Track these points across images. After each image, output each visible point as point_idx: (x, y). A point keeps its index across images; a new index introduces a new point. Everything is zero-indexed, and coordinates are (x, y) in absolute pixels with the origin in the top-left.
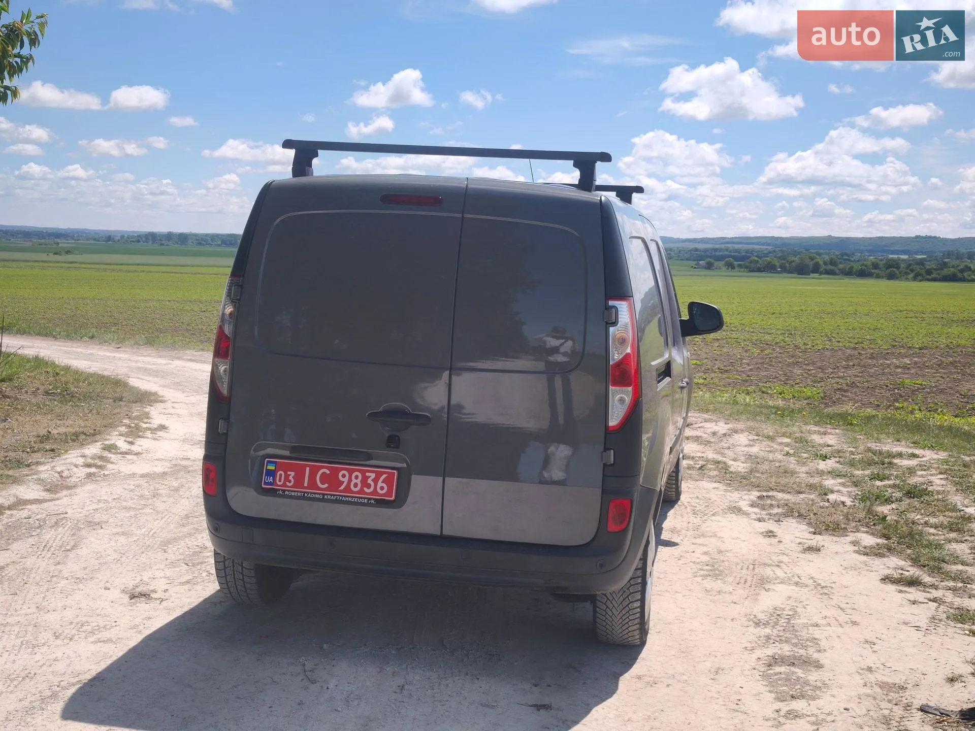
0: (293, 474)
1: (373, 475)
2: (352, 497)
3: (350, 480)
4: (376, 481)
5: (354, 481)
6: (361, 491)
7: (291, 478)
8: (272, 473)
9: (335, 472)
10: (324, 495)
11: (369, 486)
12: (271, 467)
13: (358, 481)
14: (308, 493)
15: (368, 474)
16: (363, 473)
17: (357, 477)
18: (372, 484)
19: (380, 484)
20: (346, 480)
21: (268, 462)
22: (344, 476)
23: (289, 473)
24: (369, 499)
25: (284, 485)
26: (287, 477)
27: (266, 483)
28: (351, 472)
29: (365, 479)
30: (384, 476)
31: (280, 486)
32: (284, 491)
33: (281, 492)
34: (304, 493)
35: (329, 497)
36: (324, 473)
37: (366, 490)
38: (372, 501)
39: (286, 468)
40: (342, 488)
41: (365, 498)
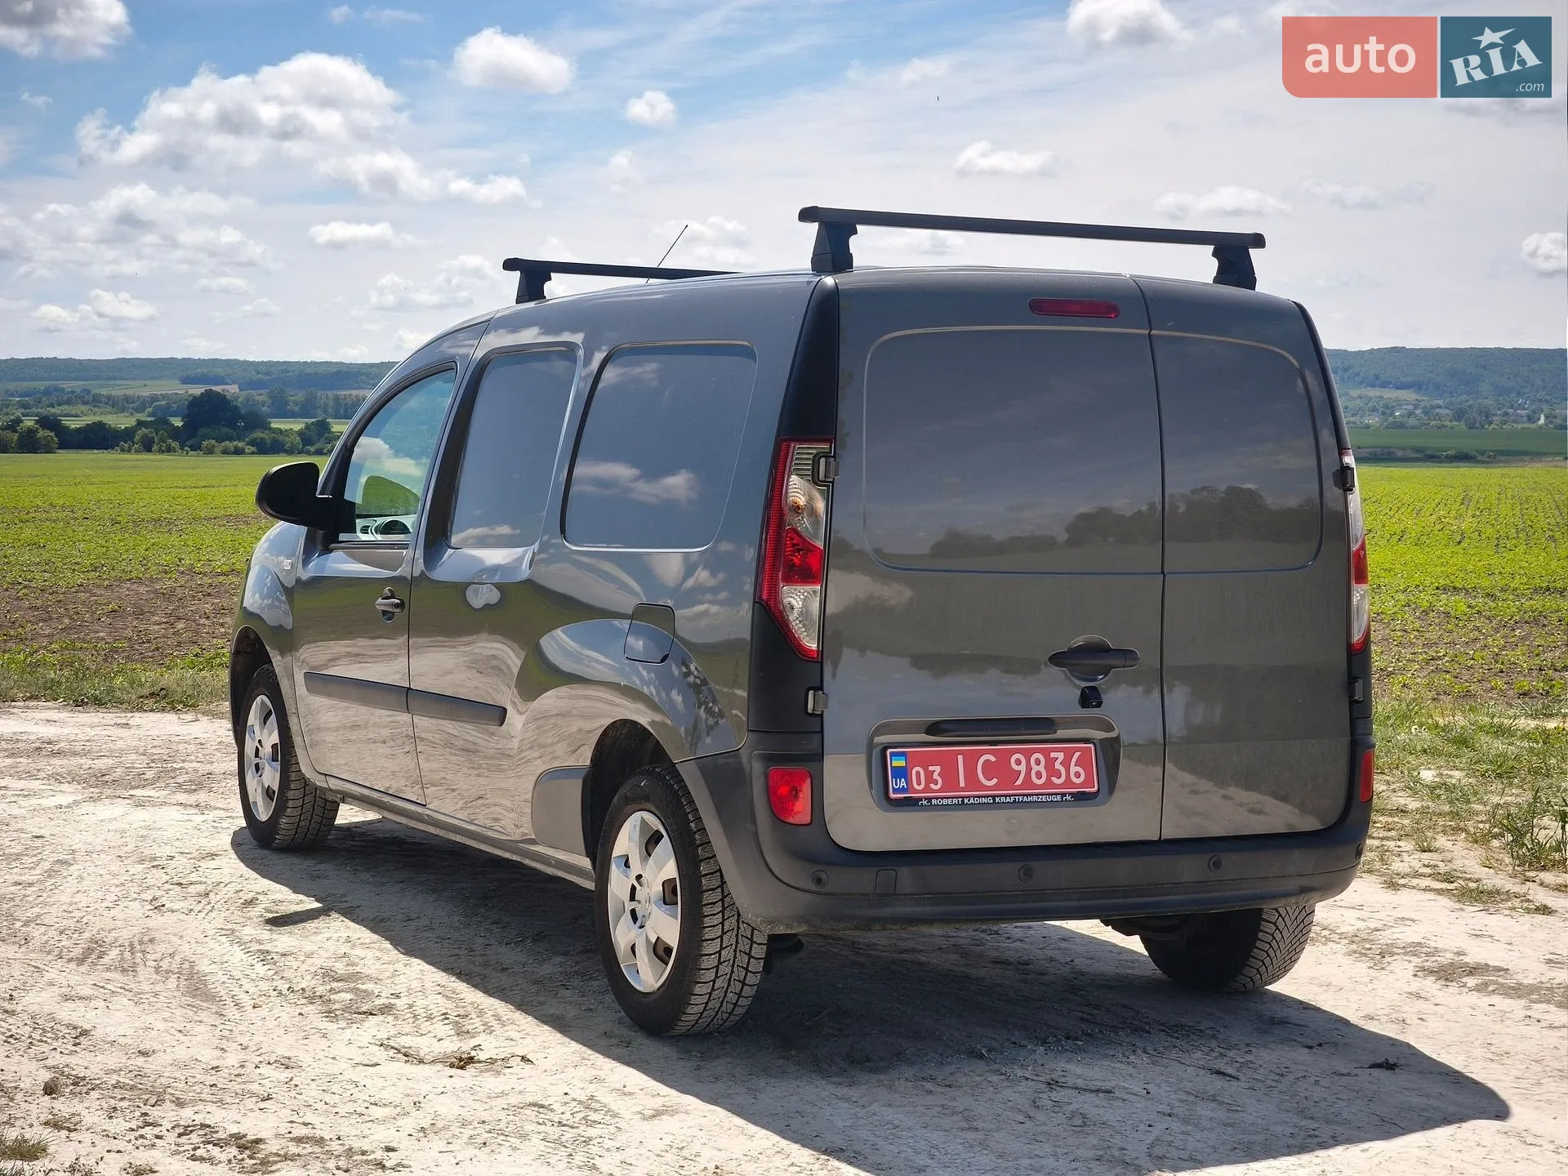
0: (937, 769)
1: (1061, 756)
2: (1036, 793)
3: (1029, 769)
4: (1066, 764)
5: (1035, 768)
6: (1049, 784)
7: (936, 776)
8: (901, 773)
9: (1004, 757)
10: (994, 797)
11: (1058, 774)
12: (900, 763)
13: (1041, 768)
14: (969, 797)
15: (1053, 755)
16: (1046, 753)
17: (1038, 762)
18: (1063, 771)
19: (1073, 769)
20: (1023, 768)
21: (892, 754)
22: (1018, 762)
23: (931, 768)
24: (1063, 795)
25: (927, 789)
26: (929, 774)
27: (895, 791)
28: (1028, 754)
29: (1049, 760)
30: (1076, 754)
31: (920, 792)
32: (929, 799)
33: (925, 802)
34: (963, 798)
35: (1003, 799)
36: (987, 761)
37: (1054, 779)
38: (1068, 798)
40: (1019, 782)
41: (1056, 794)
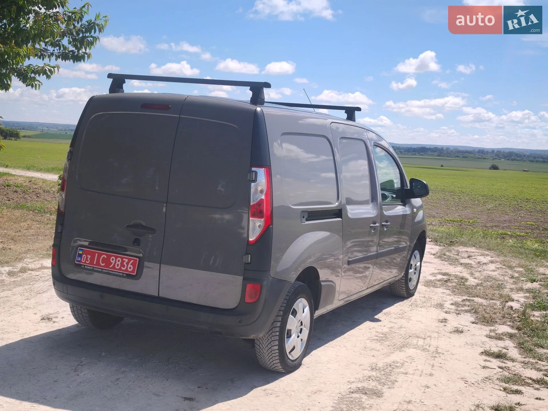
0: (89, 256)
1: (127, 260)
2: (115, 272)
3: (115, 262)
4: (128, 264)
5: (117, 263)
6: (120, 269)
7: (88, 259)
8: (80, 256)
9: (109, 257)
10: (102, 269)
11: (124, 267)
12: (81, 252)
13: (119, 263)
14: (95, 268)
15: (124, 259)
16: (122, 258)
17: (119, 261)
18: (126, 265)
19: (130, 266)
20: (113, 262)
21: (80, 249)
22: (113, 260)
23: (88, 256)
24: (124, 273)
25: (85, 263)
26: (87, 257)
27: (77, 261)
28: (116, 257)
29: (123, 262)
30: (132, 261)
31: (83, 263)
32: (85, 266)
33: (83, 266)
34: (94, 267)
35: (105, 271)
36: (104, 257)
37: (122, 268)
38: (125, 275)
39: (87, 253)
40: (111, 266)
41: (121, 273)
